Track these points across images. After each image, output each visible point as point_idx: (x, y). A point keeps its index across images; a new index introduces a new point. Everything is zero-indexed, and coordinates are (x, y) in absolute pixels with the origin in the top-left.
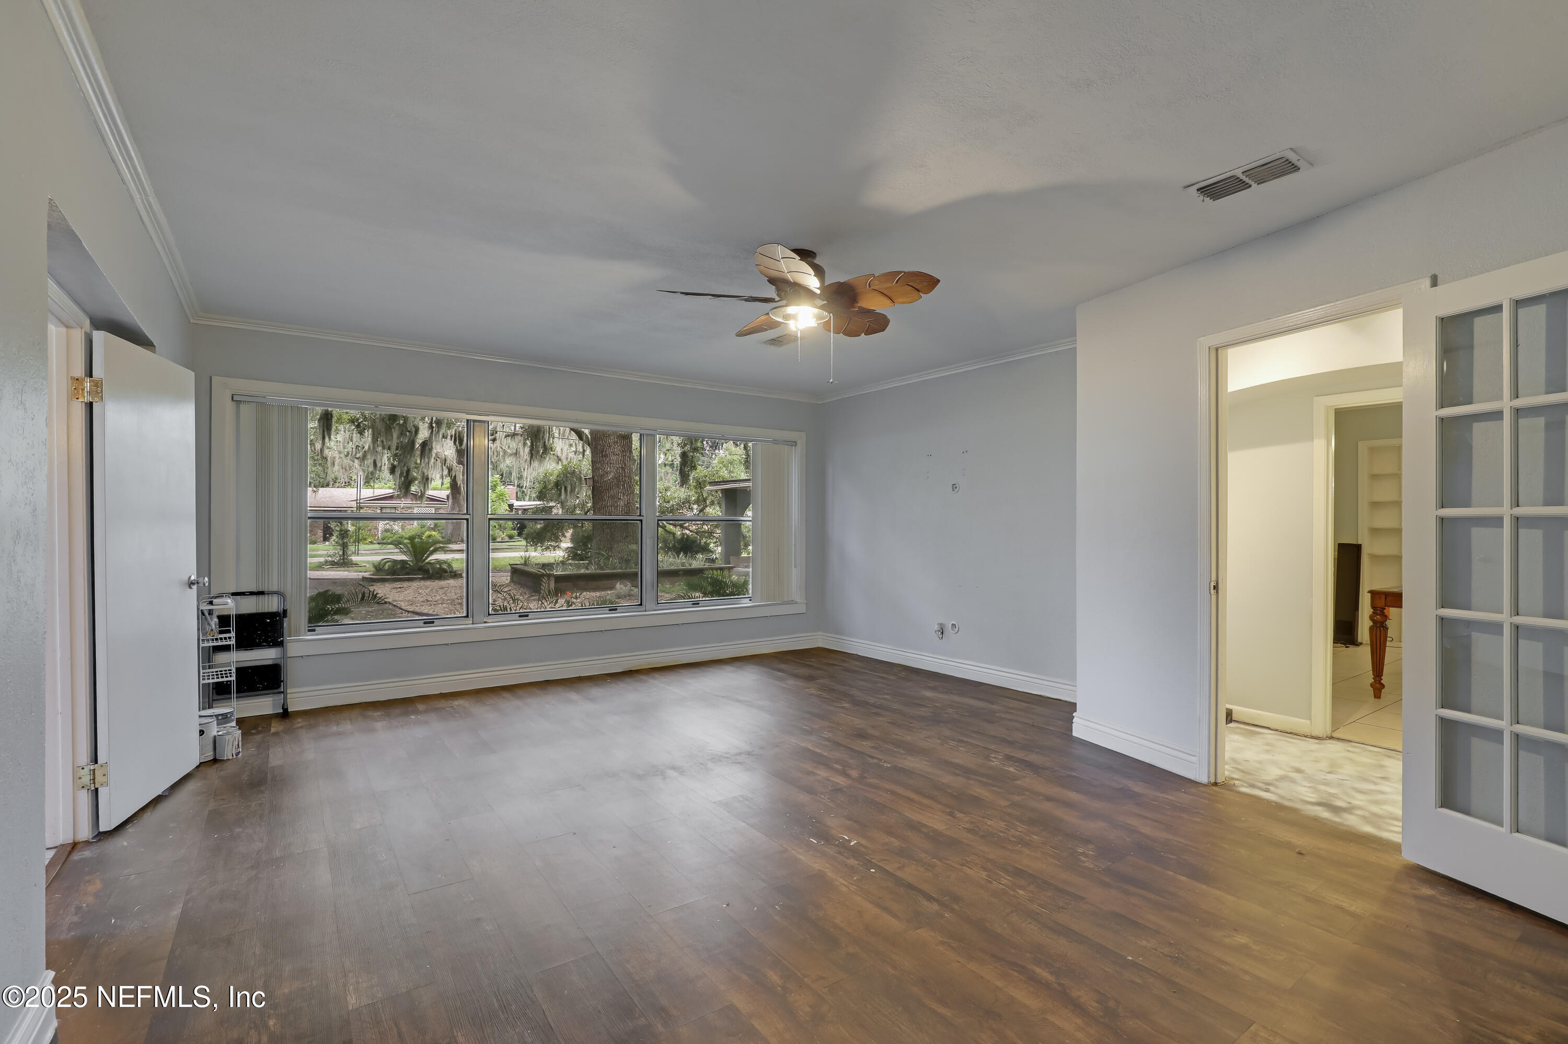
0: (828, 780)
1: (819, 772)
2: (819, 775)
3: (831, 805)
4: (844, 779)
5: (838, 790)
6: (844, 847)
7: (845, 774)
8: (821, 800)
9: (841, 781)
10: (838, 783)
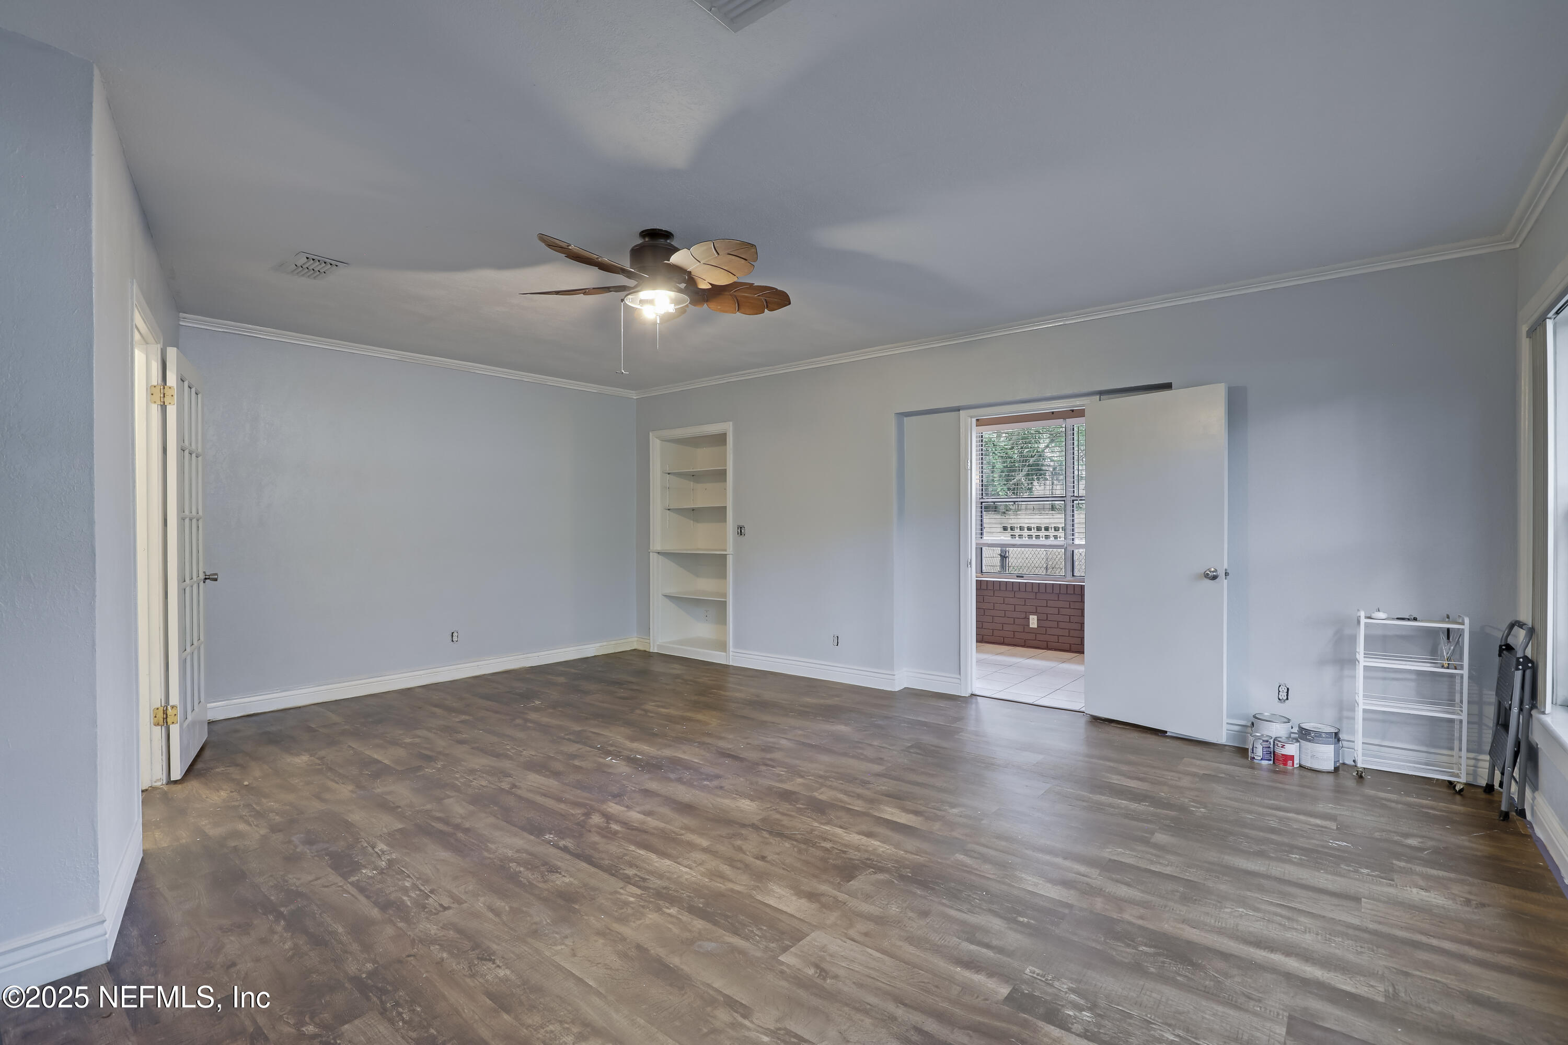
0: (627, 807)
1: (641, 816)
2: (639, 812)
3: (625, 782)
4: (609, 810)
5: (618, 797)
6: (616, 755)
7: (608, 817)
8: (634, 785)
9: (613, 808)
10: (616, 803)
